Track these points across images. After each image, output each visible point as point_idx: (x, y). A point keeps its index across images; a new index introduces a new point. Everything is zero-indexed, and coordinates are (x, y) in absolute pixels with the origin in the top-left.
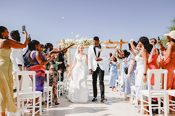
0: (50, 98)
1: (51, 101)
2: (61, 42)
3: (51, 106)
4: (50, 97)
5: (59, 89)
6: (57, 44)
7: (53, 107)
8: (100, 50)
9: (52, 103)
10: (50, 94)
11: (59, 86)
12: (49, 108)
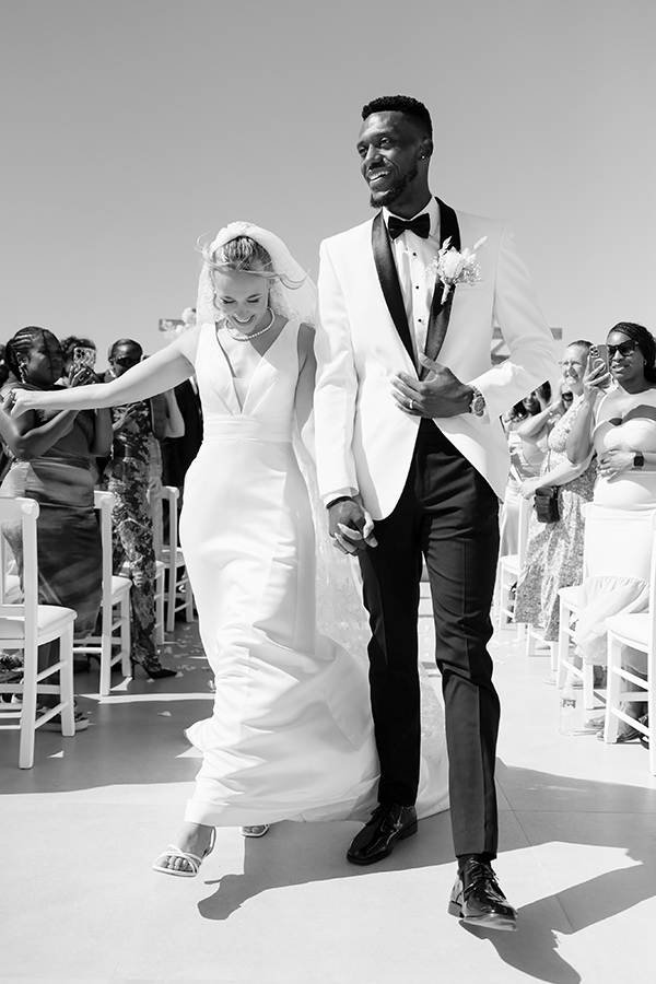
0: (117, 641)
1: (124, 657)
2: (181, 322)
3: (123, 686)
4: (117, 633)
5: (167, 590)
6: (162, 329)
7: (132, 690)
8: (450, 262)
9: (127, 670)
10: (115, 618)
11: (167, 571)
12: (113, 693)
